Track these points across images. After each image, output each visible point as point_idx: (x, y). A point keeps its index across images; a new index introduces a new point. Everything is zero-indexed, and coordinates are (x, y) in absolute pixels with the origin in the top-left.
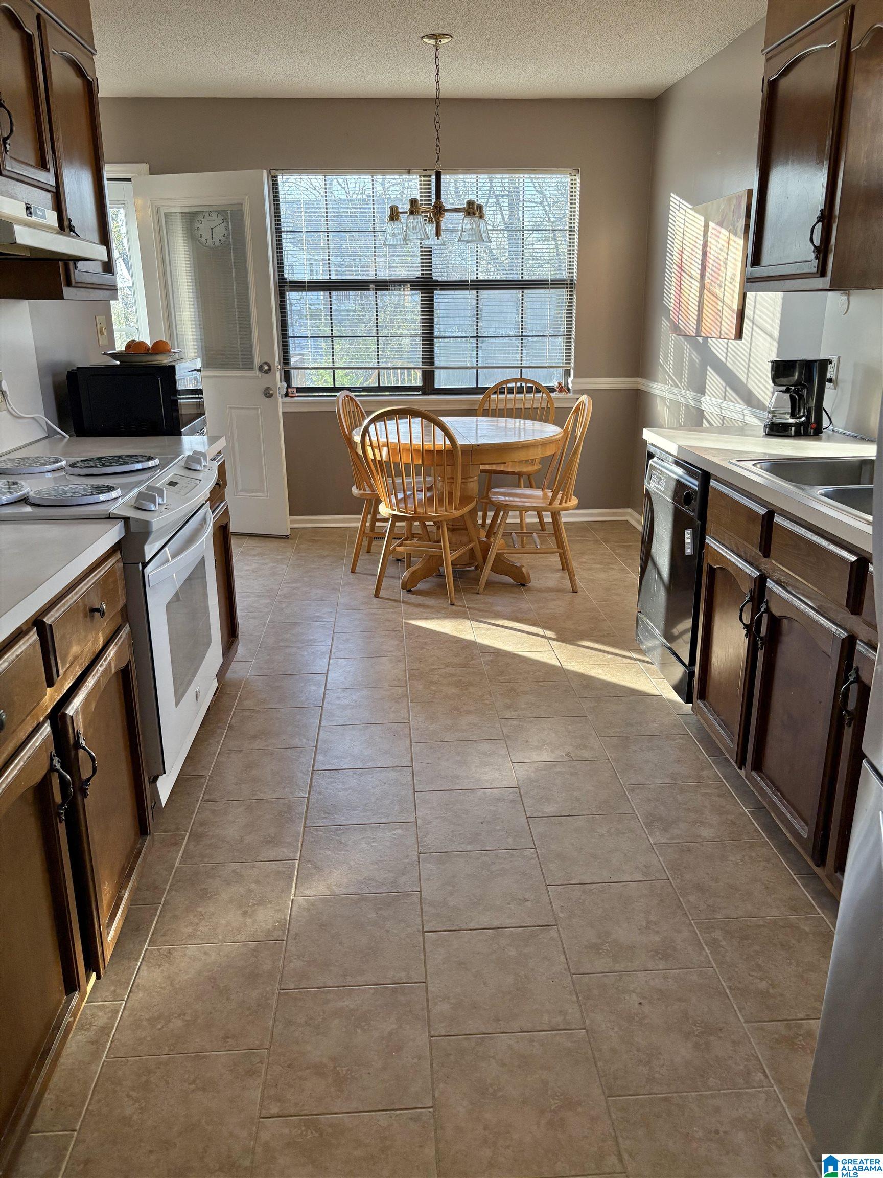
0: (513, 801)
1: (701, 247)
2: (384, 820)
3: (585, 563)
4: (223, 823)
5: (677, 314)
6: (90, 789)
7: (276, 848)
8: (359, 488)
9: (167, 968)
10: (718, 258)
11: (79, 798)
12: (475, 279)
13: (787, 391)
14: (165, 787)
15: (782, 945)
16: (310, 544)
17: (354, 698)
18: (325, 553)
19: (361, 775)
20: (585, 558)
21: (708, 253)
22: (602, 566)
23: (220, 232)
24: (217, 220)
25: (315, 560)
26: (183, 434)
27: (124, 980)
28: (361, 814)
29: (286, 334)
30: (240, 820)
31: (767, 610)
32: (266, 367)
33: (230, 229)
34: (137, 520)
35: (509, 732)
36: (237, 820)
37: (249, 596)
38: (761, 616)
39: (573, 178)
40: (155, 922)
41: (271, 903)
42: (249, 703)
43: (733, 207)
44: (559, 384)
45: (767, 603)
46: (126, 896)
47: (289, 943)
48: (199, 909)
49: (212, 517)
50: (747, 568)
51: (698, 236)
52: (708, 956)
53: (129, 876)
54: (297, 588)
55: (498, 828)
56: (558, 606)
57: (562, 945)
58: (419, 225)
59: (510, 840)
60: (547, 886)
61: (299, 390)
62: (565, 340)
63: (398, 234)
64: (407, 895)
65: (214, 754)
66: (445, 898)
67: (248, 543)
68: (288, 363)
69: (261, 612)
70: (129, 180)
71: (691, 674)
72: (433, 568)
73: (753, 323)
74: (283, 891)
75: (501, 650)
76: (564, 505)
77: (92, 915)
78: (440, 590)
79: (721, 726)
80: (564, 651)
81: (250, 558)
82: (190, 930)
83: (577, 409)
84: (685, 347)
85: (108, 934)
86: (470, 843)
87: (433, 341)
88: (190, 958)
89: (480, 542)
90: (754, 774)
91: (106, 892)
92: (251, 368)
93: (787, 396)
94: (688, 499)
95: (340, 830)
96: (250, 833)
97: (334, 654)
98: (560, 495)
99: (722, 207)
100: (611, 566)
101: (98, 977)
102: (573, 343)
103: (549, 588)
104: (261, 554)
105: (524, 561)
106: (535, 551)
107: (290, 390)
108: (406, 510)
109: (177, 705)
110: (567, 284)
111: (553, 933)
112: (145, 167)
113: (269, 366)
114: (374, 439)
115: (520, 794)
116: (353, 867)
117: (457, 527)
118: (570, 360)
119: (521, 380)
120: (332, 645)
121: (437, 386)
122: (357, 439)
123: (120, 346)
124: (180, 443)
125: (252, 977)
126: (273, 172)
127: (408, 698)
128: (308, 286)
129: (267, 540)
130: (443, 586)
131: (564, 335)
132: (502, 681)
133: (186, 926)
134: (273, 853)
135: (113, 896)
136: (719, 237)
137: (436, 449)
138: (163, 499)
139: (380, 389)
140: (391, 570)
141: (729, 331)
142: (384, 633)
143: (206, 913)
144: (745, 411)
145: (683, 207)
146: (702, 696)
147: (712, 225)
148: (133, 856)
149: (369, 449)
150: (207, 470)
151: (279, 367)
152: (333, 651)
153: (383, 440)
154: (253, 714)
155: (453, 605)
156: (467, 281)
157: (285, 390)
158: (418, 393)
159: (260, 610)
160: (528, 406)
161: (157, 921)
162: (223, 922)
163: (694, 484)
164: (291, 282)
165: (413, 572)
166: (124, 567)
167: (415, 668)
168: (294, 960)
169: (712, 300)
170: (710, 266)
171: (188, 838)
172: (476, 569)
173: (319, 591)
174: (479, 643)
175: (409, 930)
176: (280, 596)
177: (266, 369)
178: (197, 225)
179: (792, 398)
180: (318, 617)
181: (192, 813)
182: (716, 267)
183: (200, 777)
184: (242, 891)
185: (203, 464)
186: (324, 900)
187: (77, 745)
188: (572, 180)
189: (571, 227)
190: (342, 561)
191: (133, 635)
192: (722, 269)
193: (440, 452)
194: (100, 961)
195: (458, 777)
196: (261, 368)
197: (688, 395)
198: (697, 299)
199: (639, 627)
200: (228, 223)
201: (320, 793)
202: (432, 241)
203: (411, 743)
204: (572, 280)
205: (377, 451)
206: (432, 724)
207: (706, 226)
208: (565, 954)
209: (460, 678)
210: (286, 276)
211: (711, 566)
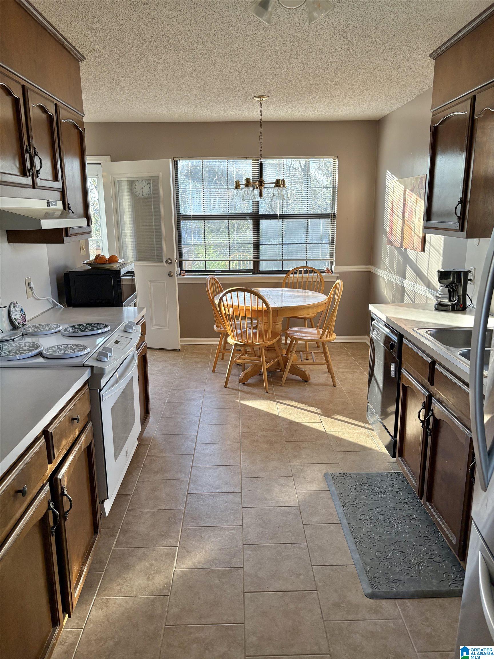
0: (296, 514)
1: (402, 201)
2: (225, 524)
3: (341, 368)
4: (138, 523)
5: (391, 235)
6: (68, 517)
7: (166, 539)
8: (218, 327)
9: (106, 611)
10: (411, 208)
11: (63, 522)
12: (282, 214)
13: (447, 287)
14: (108, 505)
15: (441, 606)
16: (191, 354)
17: (211, 449)
18: (199, 360)
19: (213, 496)
20: (341, 366)
21: (406, 205)
22: (350, 370)
23: (146, 190)
24: (145, 183)
25: (194, 365)
26: (124, 306)
27: (82, 617)
28: (213, 520)
29: (181, 243)
30: (148, 522)
31: (433, 415)
32: (169, 261)
33: (152, 188)
34: (97, 368)
35: (295, 472)
36: (146, 522)
37: (157, 386)
38: (429, 417)
39: (335, 160)
40: (100, 583)
41: (162, 573)
42: (154, 451)
43: (419, 182)
44: (327, 269)
45: (432, 410)
46: (85, 570)
47: (171, 597)
48: (124, 576)
49: (137, 353)
50: (422, 390)
51: (401, 195)
52: (399, 612)
53: (87, 558)
54: (182, 382)
55: (287, 530)
56: (324, 395)
57: (319, 602)
58: (251, 192)
59: (293, 538)
60: (312, 566)
61: (187, 272)
62: (330, 246)
63: (240, 195)
64: (236, 569)
65: (135, 482)
66: (256, 572)
67: (158, 353)
68: (181, 258)
69: (162, 396)
70: (100, 164)
71: (395, 442)
72: (257, 371)
73: (430, 244)
74: (169, 566)
75: (292, 421)
76: (328, 339)
77: (67, 583)
78: (259, 384)
79: (410, 473)
80: (328, 423)
81: (159, 363)
82: (119, 588)
83: (335, 287)
84: (395, 253)
85: (75, 592)
86: (271, 539)
87: (259, 246)
88: (118, 605)
89: (283, 356)
90: (427, 503)
91: (75, 569)
92: (162, 261)
93: (447, 290)
94: (392, 347)
95: (201, 529)
96: (153, 530)
97: (201, 422)
98: (326, 332)
99: (413, 181)
100: (356, 370)
101: (70, 617)
102: (335, 247)
103: (320, 383)
104: (165, 361)
105: (306, 368)
106: (313, 363)
107: (182, 272)
108: (242, 340)
109: (116, 459)
110: (331, 216)
111: (314, 595)
112: (108, 158)
113: (171, 260)
114: (225, 302)
115: (300, 510)
116: (208, 552)
117: (269, 349)
118: (333, 256)
119: (306, 267)
120: (200, 417)
121: (261, 270)
122: (217, 302)
123: (92, 258)
124: (122, 312)
125: (151, 617)
126: (175, 159)
127: (240, 450)
128: (193, 218)
129: (168, 352)
130: (261, 381)
131: (329, 243)
132: (292, 441)
133: (117, 586)
134: (165, 543)
135: (78, 571)
136: (411, 197)
137: (258, 309)
138: (111, 354)
139: (230, 271)
140: (234, 371)
141: (418, 248)
142: (229, 410)
143: (127, 578)
144: (426, 291)
145: (393, 178)
146: (401, 455)
147: (408, 190)
148: (90, 546)
149: (223, 308)
150: (135, 332)
151: (176, 261)
152: (201, 420)
153: (230, 303)
154: (157, 458)
155: (267, 393)
156: (277, 215)
157: (179, 272)
158: (250, 273)
159: (163, 395)
160: (310, 280)
161: (101, 582)
162: (137, 583)
163: (395, 339)
164: (183, 215)
165: (246, 374)
166: (90, 391)
167: (245, 432)
168: (174, 608)
169: (409, 230)
170: (407, 212)
171: (120, 532)
172: (281, 371)
173: (195, 383)
174: (281, 417)
175: (236, 591)
176: (173, 386)
177: (169, 262)
178: (134, 186)
179: (449, 291)
180: (193, 399)
181: (122, 517)
182: (410, 213)
183: (127, 495)
184: (147, 565)
185: (133, 328)
186: (191, 571)
187: (63, 494)
188: (334, 162)
189: (333, 186)
190: (208, 365)
191: (93, 427)
192: (413, 214)
193: (260, 311)
194: (71, 608)
195: (266, 499)
196: (167, 262)
197: (396, 278)
198: (401, 228)
199: (368, 411)
200: (150, 185)
201: (191, 507)
202: (258, 198)
203: (241, 477)
204: (334, 214)
205: (227, 309)
206: (253, 466)
207: (405, 191)
208: (321, 608)
209: (270, 438)
210: (181, 212)
211: (404, 385)
